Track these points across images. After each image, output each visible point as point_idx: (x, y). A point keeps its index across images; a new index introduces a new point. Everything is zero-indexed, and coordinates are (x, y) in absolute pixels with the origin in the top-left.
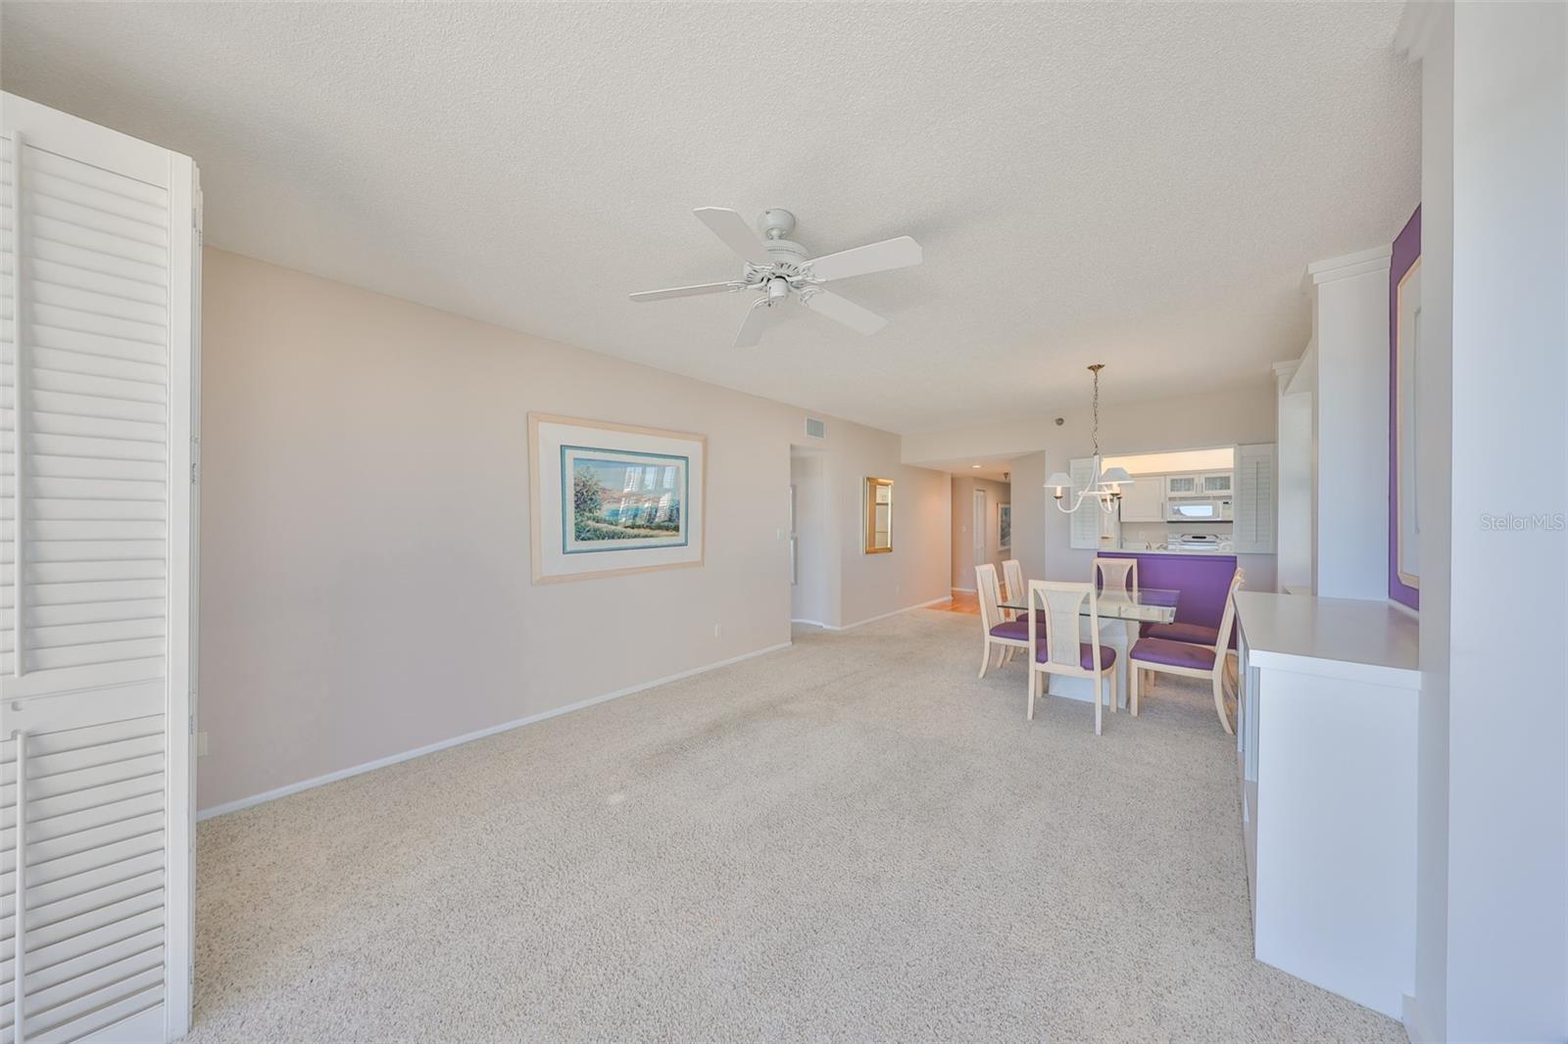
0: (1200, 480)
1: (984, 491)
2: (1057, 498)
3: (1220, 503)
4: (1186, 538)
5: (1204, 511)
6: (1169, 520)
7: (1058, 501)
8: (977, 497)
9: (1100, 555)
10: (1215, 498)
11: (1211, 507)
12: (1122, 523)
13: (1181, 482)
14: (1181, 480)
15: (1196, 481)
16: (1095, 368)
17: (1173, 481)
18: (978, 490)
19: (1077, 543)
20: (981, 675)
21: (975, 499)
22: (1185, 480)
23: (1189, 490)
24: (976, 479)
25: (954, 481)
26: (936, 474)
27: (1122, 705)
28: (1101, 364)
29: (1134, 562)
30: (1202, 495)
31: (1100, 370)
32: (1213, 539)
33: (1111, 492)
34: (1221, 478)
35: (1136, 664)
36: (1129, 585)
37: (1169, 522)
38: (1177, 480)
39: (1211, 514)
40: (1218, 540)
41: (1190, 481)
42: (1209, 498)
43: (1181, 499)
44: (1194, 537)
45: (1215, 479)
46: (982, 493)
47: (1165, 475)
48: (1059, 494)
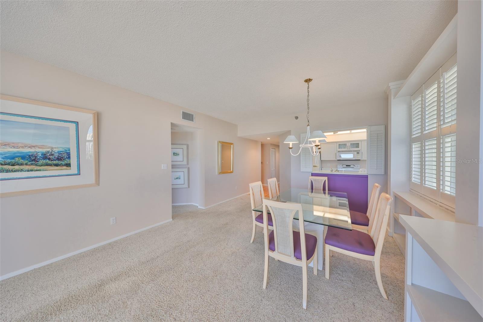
0: (348, 144)
1: (275, 149)
2: (290, 148)
3: (355, 153)
4: (343, 166)
5: (350, 156)
6: (338, 159)
7: (291, 150)
8: (272, 151)
9: (313, 175)
10: (354, 151)
11: (352, 155)
12: (321, 161)
13: (342, 145)
14: (342, 144)
15: (347, 145)
16: (308, 81)
17: (339, 145)
18: (272, 148)
19: (303, 169)
20: (251, 242)
21: (271, 152)
22: (343, 144)
23: (345, 148)
24: (271, 144)
25: (262, 145)
26: (255, 142)
27: (321, 268)
28: (311, 79)
29: (326, 178)
30: (349, 150)
31: (310, 83)
32: (353, 166)
33: (315, 144)
34: (356, 144)
35: (328, 247)
36: (324, 189)
37: (338, 160)
38: (341, 144)
39: (352, 157)
40: (355, 167)
41: (345, 145)
42: (351, 151)
43: (342, 151)
44: (346, 166)
45: (354, 144)
46: (274, 150)
47: (336, 142)
48: (291, 147)
